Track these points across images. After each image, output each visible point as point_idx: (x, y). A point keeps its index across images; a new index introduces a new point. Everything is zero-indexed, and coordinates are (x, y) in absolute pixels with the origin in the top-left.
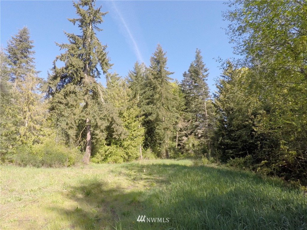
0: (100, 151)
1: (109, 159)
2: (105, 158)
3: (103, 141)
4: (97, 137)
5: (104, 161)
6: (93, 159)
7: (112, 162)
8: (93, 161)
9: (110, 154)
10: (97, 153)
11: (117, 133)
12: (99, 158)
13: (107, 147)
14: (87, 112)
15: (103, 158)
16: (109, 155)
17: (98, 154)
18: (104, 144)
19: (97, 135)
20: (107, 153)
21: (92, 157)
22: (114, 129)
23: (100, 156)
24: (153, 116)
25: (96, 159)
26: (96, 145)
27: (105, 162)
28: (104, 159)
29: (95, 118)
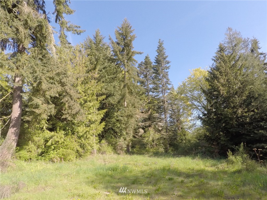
0: (36, 139)
1: (52, 154)
2: (44, 152)
3: (43, 122)
4: (37, 111)
5: (43, 156)
6: (21, 152)
7: (59, 159)
8: (20, 157)
9: (55, 145)
10: (30, 142)
11: (70, 111)
12: (33, 151)
13: (48, 134)
14: (19, 63)
15: (40, 151)
16: (53, 147)
17: (31, 145)
18: (44, 127)
19: (37, 107)
20: (49, 144)
21: (19, 150)
22: (65, 104)
23: (35, 148)
24: (114, 99)
25: (26, 153)
26: (28, 128)
27: (43, 158)
28: (42, 153)
29: (36, 75)
